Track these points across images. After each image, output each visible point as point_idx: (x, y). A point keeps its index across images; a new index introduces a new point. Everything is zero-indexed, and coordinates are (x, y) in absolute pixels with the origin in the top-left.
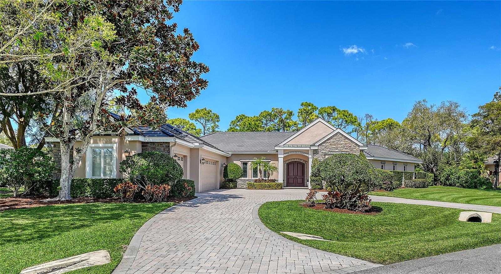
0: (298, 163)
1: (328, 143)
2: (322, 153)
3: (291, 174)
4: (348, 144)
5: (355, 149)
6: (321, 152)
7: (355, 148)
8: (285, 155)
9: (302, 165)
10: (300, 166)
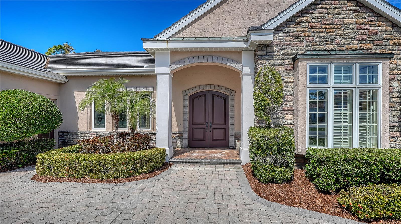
0: (214, 95)
1: (303, 24)
2: (284, 57)
3: (199, 119)
4: (367, 26)
5: (391, 42)
6: (283, 52)
7: (388, 36)
8: (175, 67)
9: (223, 100)
10: (219, 102)
